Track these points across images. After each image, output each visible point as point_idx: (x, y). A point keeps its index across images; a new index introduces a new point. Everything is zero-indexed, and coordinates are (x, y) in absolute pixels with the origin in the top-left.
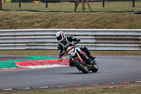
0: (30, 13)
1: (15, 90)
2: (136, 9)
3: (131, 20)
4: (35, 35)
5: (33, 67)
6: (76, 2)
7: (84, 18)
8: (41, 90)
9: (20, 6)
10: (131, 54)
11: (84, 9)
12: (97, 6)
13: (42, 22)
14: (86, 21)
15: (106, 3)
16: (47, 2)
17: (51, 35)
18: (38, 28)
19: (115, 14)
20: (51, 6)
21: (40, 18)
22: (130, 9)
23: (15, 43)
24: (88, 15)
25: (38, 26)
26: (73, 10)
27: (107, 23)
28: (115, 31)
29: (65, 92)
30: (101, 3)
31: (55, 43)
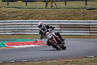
0: (15, 10)
1: (4, 62)
2: (88, 7)
3: (84, 14)
4: (19, 25)
5: (16, 47)
6: (46, 2)
7: (52, 13)
8: (22, 63)
9: (8, 5)
10: (84, 38)
11: (52, 6)
12: (61, 4)
13: (23, 15)
14: (53, 15)
15: (67, 2)
16: (27, 2)
17: (29, 25)
18: (20, 19)
19: (73, 10)
20: (30, 4)
21: (22, 12)
22: (84, 6)
23: (5, 30)
24: (55, 11)
25: (20, 18)
26: (45, 7)
27: (68, 16)
28: (74, 22)
29: (39, 64)
30: (64, 2)
31: (32, 30)
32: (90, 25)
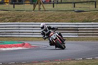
0: (3, 12)
2: (76, 9)
3: (72, 16)
5: (4, 49)
7: (40, 15)
10: (72, 40)
11: (40, 9)
12: (49, 7)
13: (10, 18)
14: (41, 17)
15: (55, 5)
16: (14, 4)
17: (17, 27)
18: (8, 22)
19: (61, 12)
20: (17, 7)
21: (9, 15)
22: (72, 9)
24: (43, 13)
25: (8, 20)
26: (32, 10)
27: (56, 19)
28: (62, 24)
31: (19, 32)
32: (78, 27)
